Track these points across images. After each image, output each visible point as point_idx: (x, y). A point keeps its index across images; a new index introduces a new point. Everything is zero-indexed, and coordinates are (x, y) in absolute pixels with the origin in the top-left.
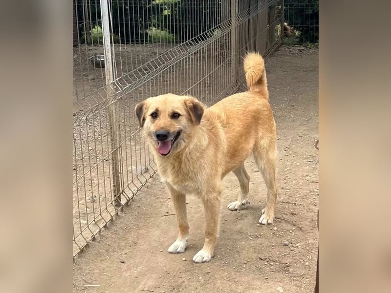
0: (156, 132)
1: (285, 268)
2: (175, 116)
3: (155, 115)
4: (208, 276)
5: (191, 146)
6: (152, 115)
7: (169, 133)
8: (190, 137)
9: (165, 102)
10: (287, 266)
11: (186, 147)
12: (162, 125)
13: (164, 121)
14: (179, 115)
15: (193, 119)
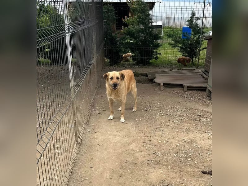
0: (113, 84)
1: (158, 163)
2: (118, 78)
3: (112, 78)
4: (131, 169)
5: (121, 87)
6: (110, 78)
7: (117, 84)
8: (121, 85)
9: (114, 74)
10: (159, 162)
11: (119, 88)
12: (115, 82)
13: (115, 80)
14: (119, 78)
15: (122, 79)
